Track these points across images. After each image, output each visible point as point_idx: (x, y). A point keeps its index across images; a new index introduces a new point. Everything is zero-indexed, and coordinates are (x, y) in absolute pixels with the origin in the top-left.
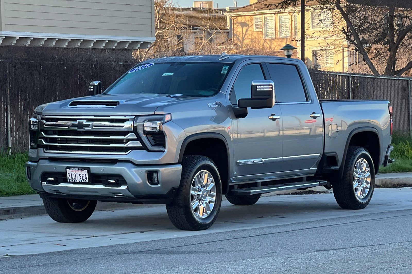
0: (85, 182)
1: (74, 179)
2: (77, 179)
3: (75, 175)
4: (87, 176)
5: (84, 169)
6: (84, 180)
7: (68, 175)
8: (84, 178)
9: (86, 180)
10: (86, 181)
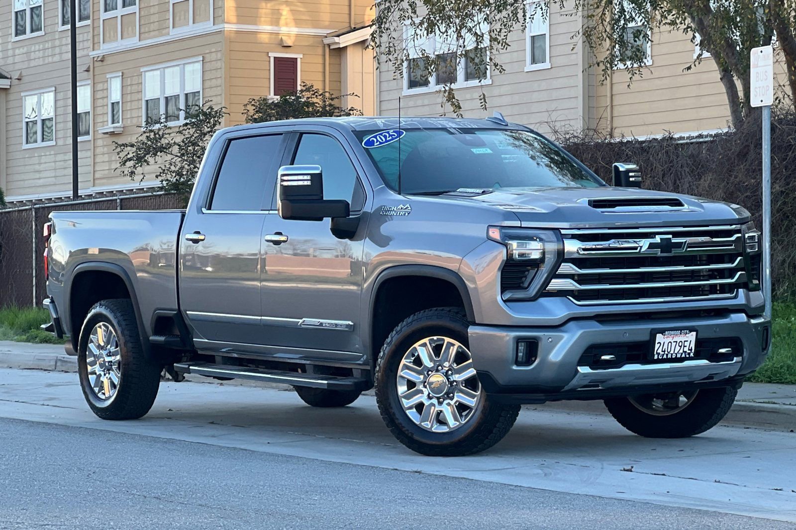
0: (687, 356)
1: (666, 353)
2: (672, 352)
3: (670, 344)
4: (693, 345)
5: (691, 329)
6: (686, 352)
7: (657, 346)
8: (686, 349)
9: (690, 351)
10: (689, 354)
